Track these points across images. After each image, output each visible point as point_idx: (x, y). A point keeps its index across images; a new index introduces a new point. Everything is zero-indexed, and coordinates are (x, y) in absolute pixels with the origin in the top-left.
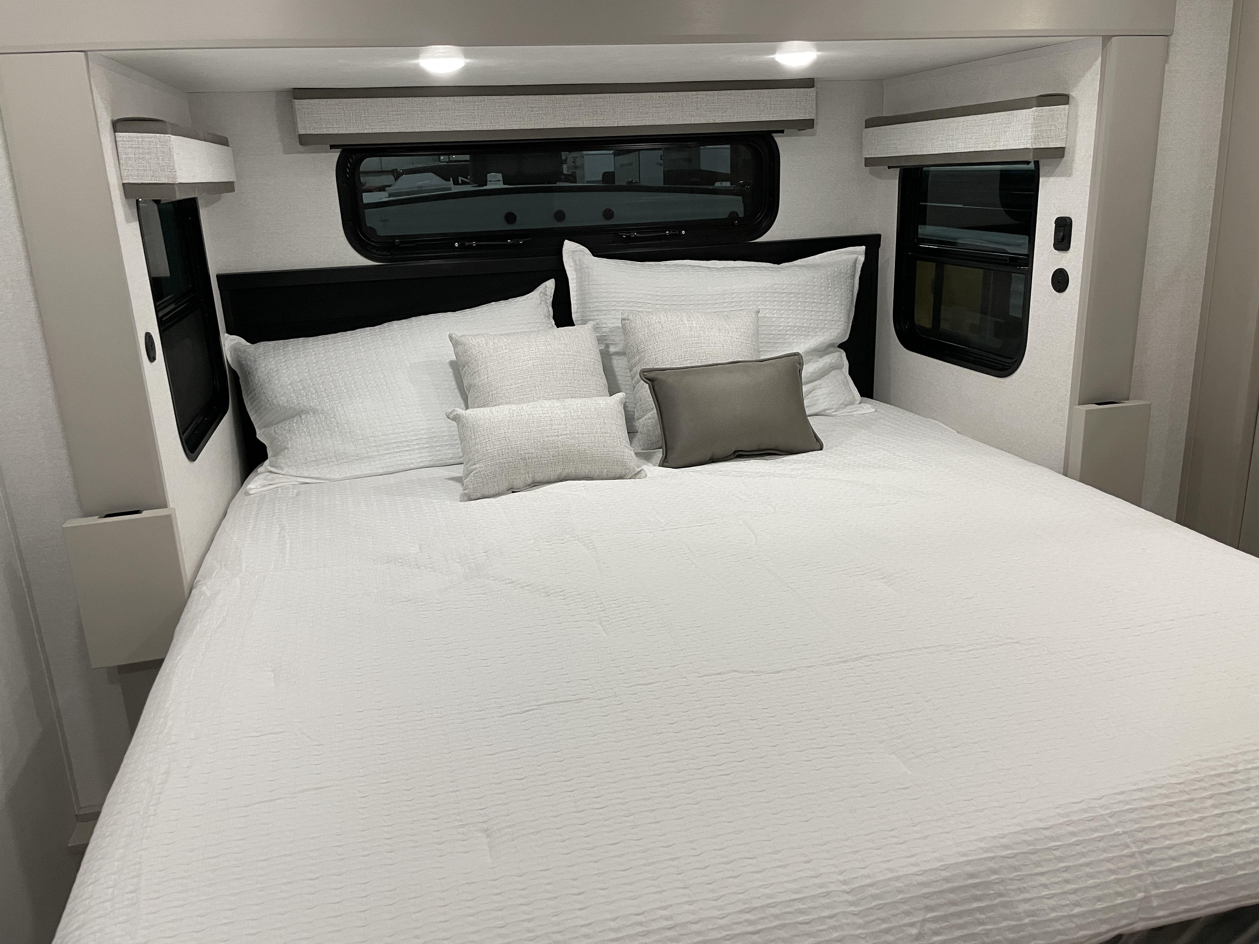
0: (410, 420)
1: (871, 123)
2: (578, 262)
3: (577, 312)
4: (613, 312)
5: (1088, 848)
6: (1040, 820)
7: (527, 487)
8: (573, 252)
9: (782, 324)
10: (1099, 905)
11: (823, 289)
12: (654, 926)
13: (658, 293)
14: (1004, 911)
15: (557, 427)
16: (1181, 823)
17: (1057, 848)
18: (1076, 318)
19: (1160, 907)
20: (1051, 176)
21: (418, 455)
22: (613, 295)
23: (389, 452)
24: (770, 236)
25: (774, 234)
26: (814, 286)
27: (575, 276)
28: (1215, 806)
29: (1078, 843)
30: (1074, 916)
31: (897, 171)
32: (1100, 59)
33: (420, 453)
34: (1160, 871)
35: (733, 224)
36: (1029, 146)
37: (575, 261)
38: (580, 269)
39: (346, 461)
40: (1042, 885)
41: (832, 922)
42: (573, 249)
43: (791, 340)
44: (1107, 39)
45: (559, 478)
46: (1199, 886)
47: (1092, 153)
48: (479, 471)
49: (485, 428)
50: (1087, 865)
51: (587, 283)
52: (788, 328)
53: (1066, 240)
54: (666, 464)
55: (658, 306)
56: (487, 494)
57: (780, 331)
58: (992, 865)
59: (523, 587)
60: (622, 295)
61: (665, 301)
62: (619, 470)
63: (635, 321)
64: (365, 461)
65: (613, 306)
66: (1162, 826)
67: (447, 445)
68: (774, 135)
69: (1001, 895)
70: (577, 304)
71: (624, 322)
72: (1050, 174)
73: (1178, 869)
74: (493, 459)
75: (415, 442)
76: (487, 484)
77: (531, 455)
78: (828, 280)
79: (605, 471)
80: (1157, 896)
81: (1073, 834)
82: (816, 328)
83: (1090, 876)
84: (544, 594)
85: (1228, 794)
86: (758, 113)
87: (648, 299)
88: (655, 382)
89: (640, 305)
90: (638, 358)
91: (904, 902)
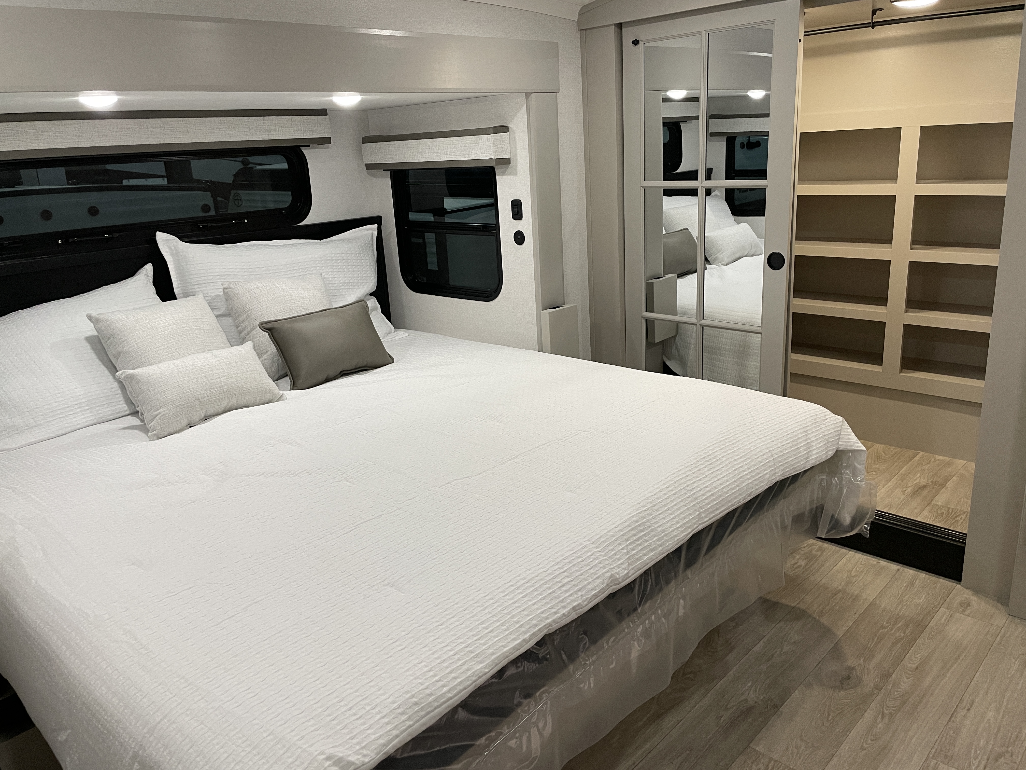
0: (66, 389)
1: (367, 140)
2: (173, 248)
3: (178, 288)
4: (212, 284)
5: (673, 498)
6: (650, 493)
7: (201, 421)
8: (166, 240)
9: (336, 282)
10: (685, 521)
11: (357, 255)
12: (519, 584)
13: (244, 267)
14: (653, 533)
15: (217, 372)
16: (700, 480)
17: (662, 501)
18: (533, 259)
19: (705, 517)
20: (503, 175)
21: (82, 417)
22: (209, 271)
23: (55, 418)
24: (308, 221)
25: (311, 219)
26: (352, 254)
27: (172, 259)
28: (709, 470)
29: (668, 497)
30: (678, 528)
31: (389, 173)
32: (525, 106)
33: (83, 414)
34: (701, 501)
35: (282, 213)
36: (492, 157)
37: (170, 249)
38: (175, 254)
39: (17, 432)
40: (662, 518)
41: (593, 557)
42: (165, 238)
43: (344, 293)
44: (528, 95)
45: (224, 410)
46: (715, 504)
47: (528, 161)
48: (164, 415)
49: (160, 380)
50: (675, 505)
51: (185, 264)
52: (341, 284)
53: (520, 214)
54: (296, 388)
55: (246, 276)
56: (172, 431)
57: (336, 287)
58: (642, 515)
59: (272, 475)
60: (217, 270)
61: (251, 272)
62: (268, 397)
63: (236, 289)
64: (35, 429)
65: (211, 279)
66: (694, 482)
67: (104, 404)
68: (301, 148)
69: (650, 527)
70: (177, 281)
71: (226, 291)
72: (503, 174)
73: (706, 499)
74: (173, 403)
75: (77, 406)
76: (172, 423)
77: (202, 395)
78: (359, 249)
79: (258, 398)
80: (703, 512)
81: (665, 494)
82: (358, 283)
83: (678, 509)
84: (292, 476)
85: (711, 464)
86: (293, 133)
87: (238, 272)
88: (273, 331)
89: (232, 277)
90: (245, 316)
91: (616, 540)
